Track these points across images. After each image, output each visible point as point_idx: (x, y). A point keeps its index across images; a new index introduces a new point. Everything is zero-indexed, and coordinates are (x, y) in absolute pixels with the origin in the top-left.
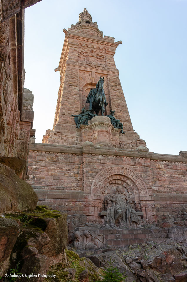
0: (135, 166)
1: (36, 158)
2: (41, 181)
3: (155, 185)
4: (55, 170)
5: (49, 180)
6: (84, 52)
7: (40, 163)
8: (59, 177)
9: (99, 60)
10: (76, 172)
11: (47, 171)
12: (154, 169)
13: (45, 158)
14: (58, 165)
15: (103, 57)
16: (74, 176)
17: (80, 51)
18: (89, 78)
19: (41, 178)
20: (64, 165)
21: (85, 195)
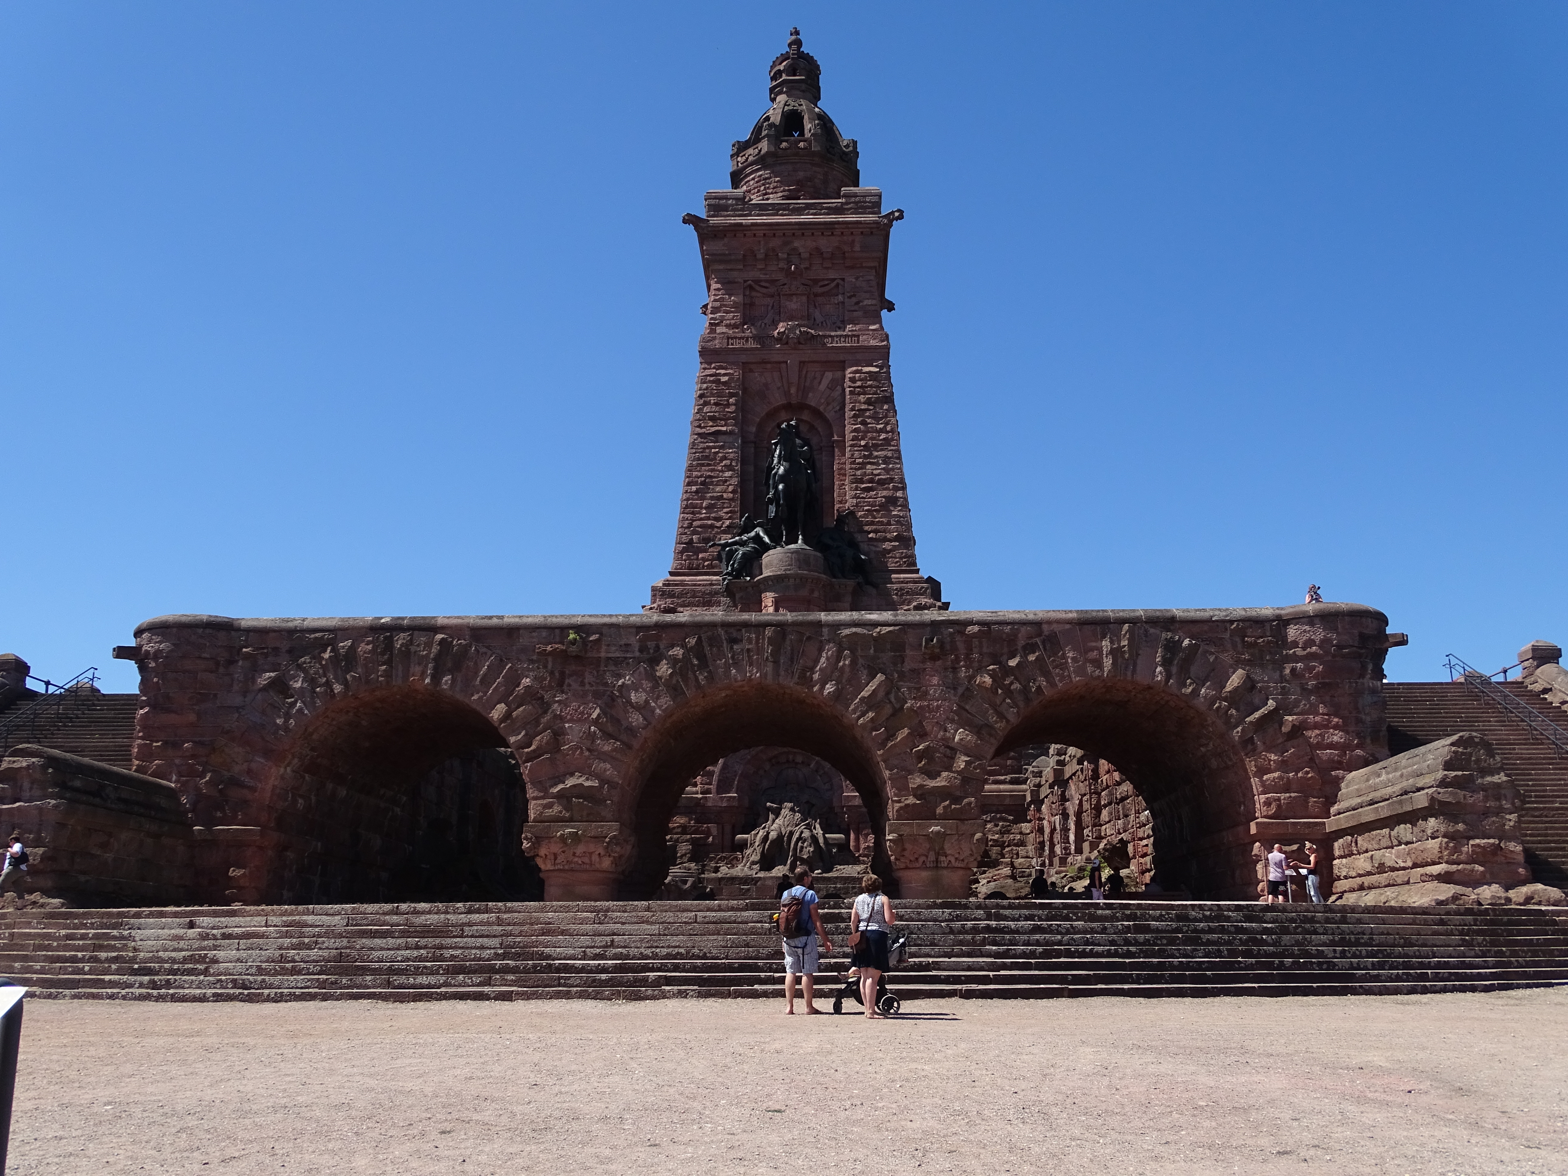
6: (766, 281)
9: (820, 299)
15: (838, 285)
17: (750, 282)
18: (779, 384)
21: (700, 796)
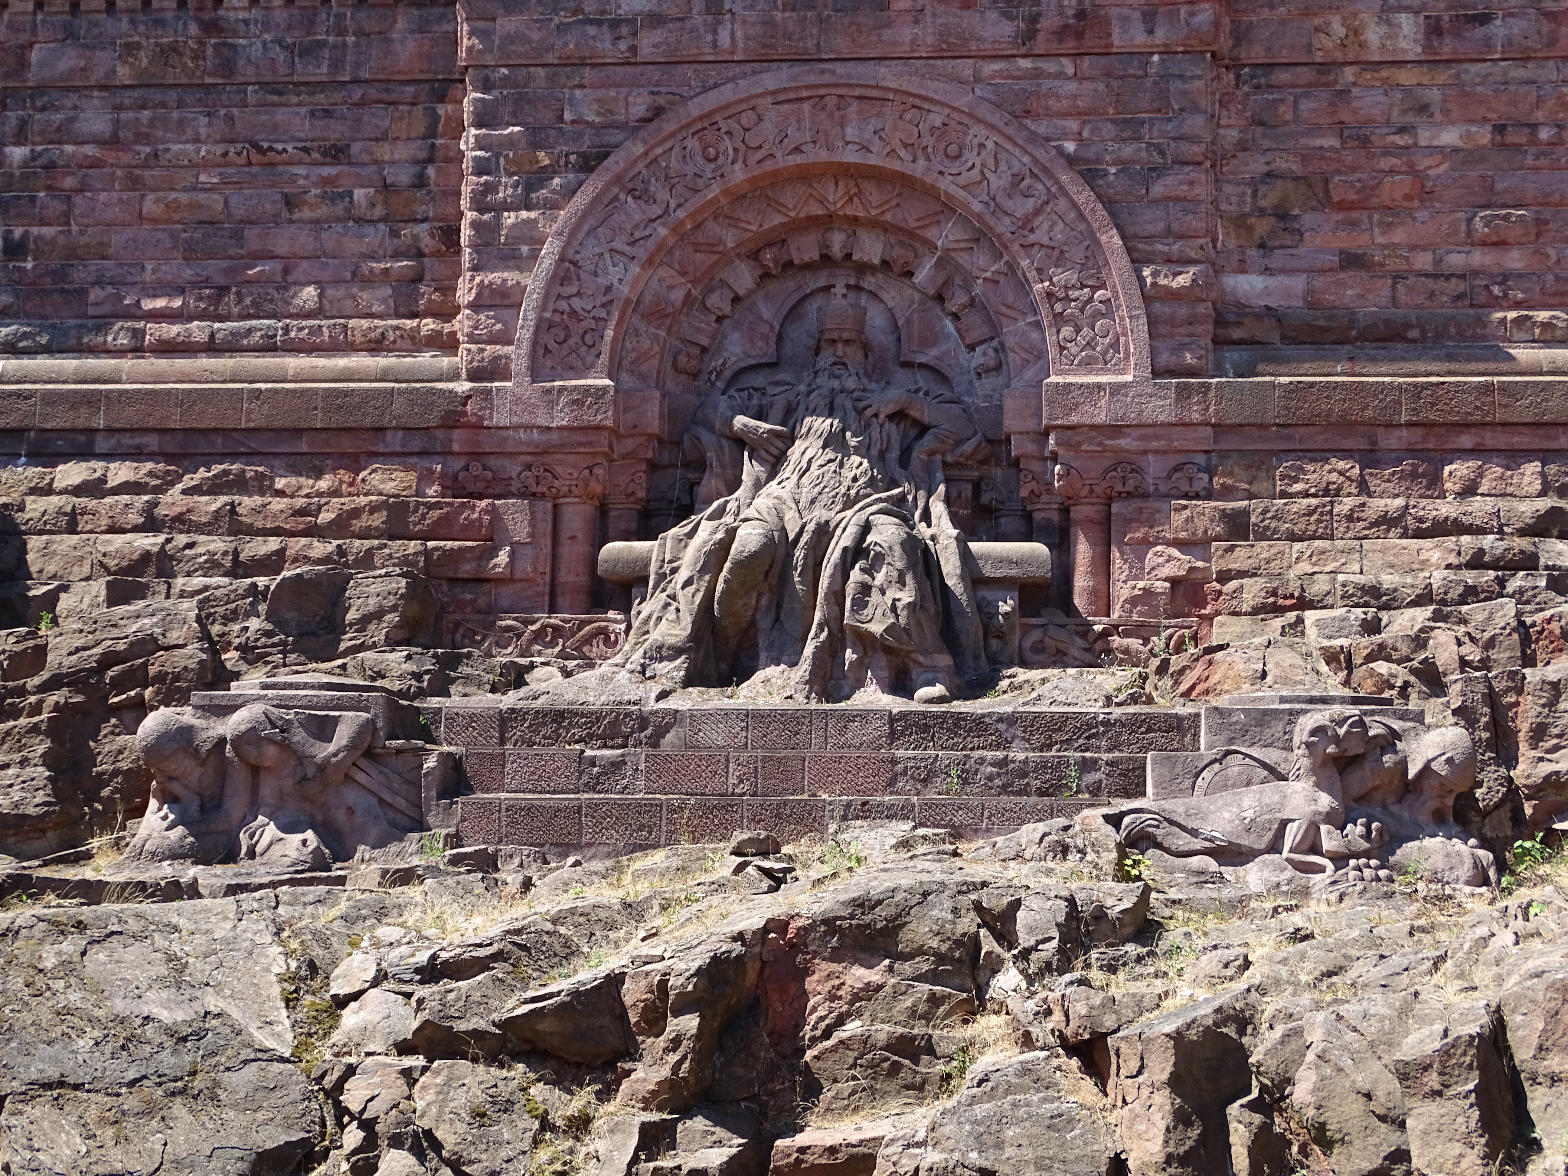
0: (1025, 64)
1: (23, 64)
2: (80, 275)
3: (1278, 259)
4: (205, 165)
5: (149, 267)
7: (60, 116)
8: (237, 236)
10: (403, 177)
11: (133, 183)
12: (1284, 76)
13: (104, 58)
14: (230, 118)
16: (378, 212)
19: (74, 254)
20: (281, 115)
21: (463, 386)
